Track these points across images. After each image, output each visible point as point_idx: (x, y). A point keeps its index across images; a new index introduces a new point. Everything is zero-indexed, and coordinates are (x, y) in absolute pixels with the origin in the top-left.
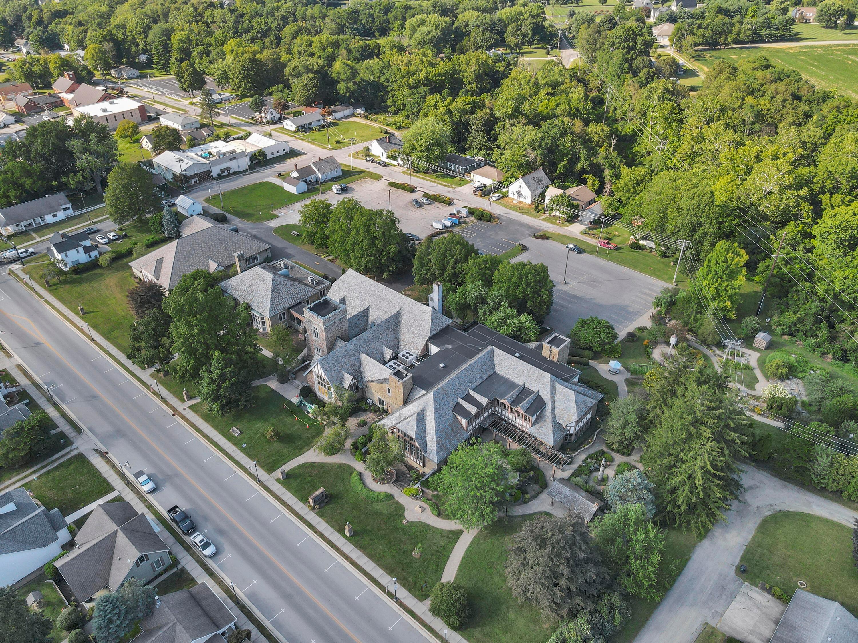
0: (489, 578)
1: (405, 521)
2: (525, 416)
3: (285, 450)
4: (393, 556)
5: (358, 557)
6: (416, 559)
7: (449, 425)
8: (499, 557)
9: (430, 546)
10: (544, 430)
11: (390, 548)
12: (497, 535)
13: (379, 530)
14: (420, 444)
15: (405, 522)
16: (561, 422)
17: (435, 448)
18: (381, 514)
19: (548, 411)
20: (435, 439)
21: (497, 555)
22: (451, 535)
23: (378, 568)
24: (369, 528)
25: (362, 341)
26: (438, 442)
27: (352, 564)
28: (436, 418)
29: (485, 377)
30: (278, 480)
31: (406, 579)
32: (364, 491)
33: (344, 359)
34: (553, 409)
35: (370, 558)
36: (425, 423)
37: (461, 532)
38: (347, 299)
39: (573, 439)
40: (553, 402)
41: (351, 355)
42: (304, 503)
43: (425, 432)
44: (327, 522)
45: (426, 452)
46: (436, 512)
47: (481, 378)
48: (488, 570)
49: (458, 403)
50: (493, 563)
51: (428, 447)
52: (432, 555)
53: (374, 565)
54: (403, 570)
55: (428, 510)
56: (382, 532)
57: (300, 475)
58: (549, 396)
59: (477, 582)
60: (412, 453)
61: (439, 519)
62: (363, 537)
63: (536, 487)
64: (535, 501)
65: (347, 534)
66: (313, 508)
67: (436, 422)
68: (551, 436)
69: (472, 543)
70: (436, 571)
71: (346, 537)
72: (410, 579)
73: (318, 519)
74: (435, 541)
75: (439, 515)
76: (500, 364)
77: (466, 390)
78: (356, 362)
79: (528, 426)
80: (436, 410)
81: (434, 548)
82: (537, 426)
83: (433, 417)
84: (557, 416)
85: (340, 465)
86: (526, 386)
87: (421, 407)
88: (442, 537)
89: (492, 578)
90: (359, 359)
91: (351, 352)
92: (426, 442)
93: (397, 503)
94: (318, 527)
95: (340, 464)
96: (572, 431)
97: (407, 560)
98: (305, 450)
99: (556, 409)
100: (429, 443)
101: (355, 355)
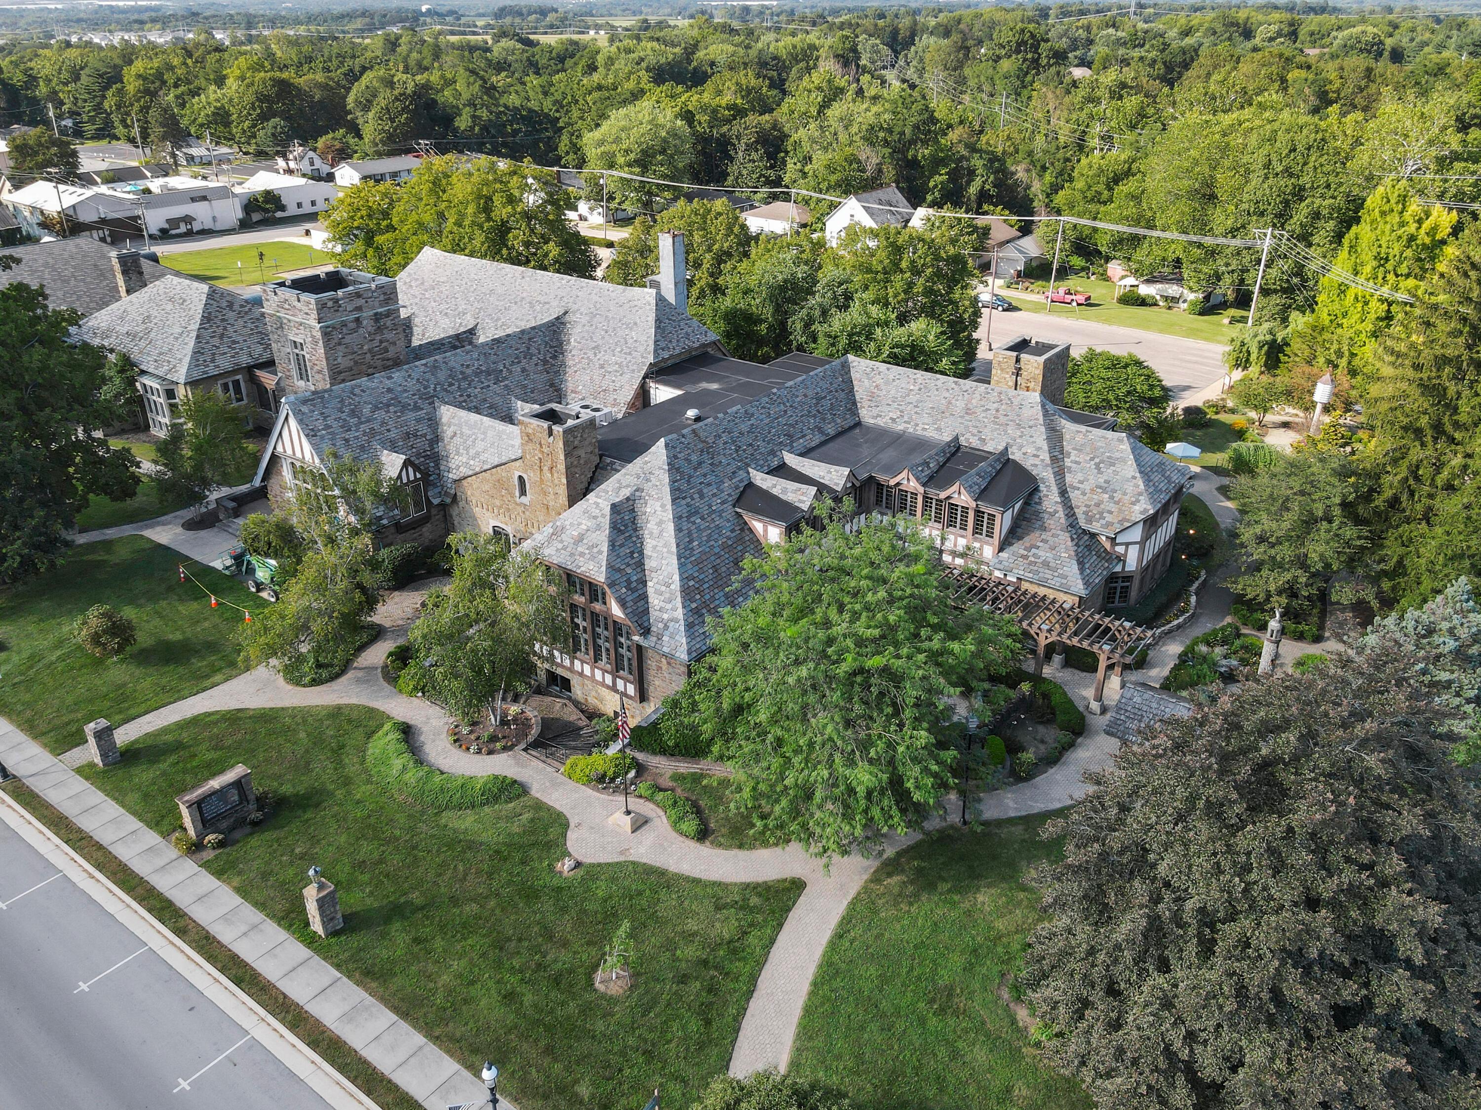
0: (942, 1052)
1: (568, 864)
2: (979, 513)
3: (147, 683)
4: (510, 997)
5: (347, 1017)
6: (612, 1000)
7: (724, 546)
8: (969, 968)
9: (670, 946)
10: (1044, 554)
11: (498, 965)
12: (944, 887)
13: (454, 901)
14: (623, 604)
15: (565, 865)
16: (1095, 528)
17: (680, 613)
18: (472, 846)
19: (1050, 499)
20: (676, 585)
21: (957, 961)
22: (754, 901)
23: (433, 1050)
24: (415, 897)
25: (442, 375)
26: (687, 593)
27: (313, 1044)
28: (678, 518)
29: (831, 430)
30: (86, 772)
31: (562, 1089)
32: (412, 776)
33: (380, 415)
34: (1063, 493)
35: (404, 1015)
36: (640, 538)
37: (796, 887)
38: (417, 321)
39: (1134, 594)
40: (1060, 474)
41: (404, 407)
42: (165, 835)
43: (640, 565)
44: (243, 891)
45: (646, 632)
46: (691, 825)
47: (820, 430)
48: (933, 1022)
49: (750, 485)
50: (950, 992)
51: (654, 614)
52: (683, 979)
53: (419, 1039)
54: (549, 1050)
55: (661, 821)
56: (471, 908)
57: (178, 746)
58: (1046, 457)
59: (894, 1076)
60: (597, 658)
61: (705, 850)
62: (384, 935)
63: (1052, 735)
64: (1055, 774)
65: (317, 926)
66: (195, 848)
67: (678, 530)
68: (1072, 569)
69: (846, 922)
70: (701, 1046)
71: (310, 940)
72: (584, 1090)
73: (209, 881)
74: (692, 925)
75: (703, 835)
76: (872, 396)
77: (773, 453)
78: (423, 429)
79: (989, 553)
80: (677, 495)
81: (689, 952)
82: (1018, 548)
83: (668, 515)
84: (1079, 512)
85: (336, 712)
86: (963, 441)
87: (626, 492)
88: (718, 908)
89: (955, 1055)
90: (433, 422)
91: (405, 398)
92: (644, 597)
93: (539, 806)
94: (202, 915)
95: (339, 708)
96: (1132, 562)
97: (572, 1007)
98: (218, 677)
99: (1073, 495)
100: (655, 601)
101: (417, 408)
